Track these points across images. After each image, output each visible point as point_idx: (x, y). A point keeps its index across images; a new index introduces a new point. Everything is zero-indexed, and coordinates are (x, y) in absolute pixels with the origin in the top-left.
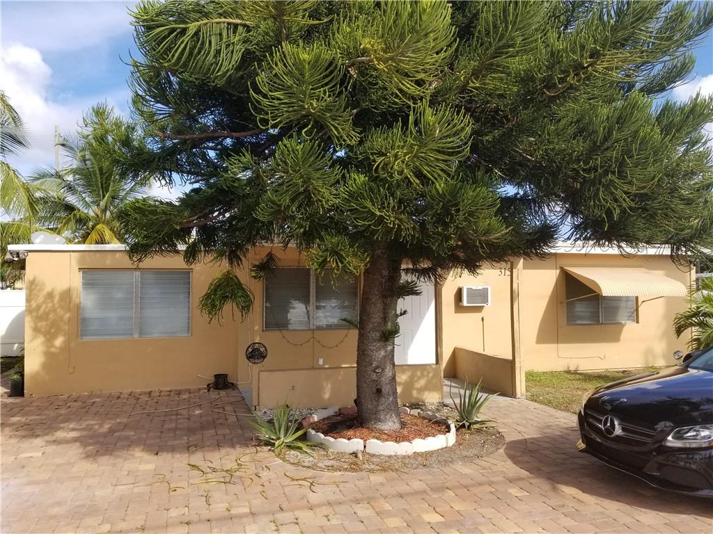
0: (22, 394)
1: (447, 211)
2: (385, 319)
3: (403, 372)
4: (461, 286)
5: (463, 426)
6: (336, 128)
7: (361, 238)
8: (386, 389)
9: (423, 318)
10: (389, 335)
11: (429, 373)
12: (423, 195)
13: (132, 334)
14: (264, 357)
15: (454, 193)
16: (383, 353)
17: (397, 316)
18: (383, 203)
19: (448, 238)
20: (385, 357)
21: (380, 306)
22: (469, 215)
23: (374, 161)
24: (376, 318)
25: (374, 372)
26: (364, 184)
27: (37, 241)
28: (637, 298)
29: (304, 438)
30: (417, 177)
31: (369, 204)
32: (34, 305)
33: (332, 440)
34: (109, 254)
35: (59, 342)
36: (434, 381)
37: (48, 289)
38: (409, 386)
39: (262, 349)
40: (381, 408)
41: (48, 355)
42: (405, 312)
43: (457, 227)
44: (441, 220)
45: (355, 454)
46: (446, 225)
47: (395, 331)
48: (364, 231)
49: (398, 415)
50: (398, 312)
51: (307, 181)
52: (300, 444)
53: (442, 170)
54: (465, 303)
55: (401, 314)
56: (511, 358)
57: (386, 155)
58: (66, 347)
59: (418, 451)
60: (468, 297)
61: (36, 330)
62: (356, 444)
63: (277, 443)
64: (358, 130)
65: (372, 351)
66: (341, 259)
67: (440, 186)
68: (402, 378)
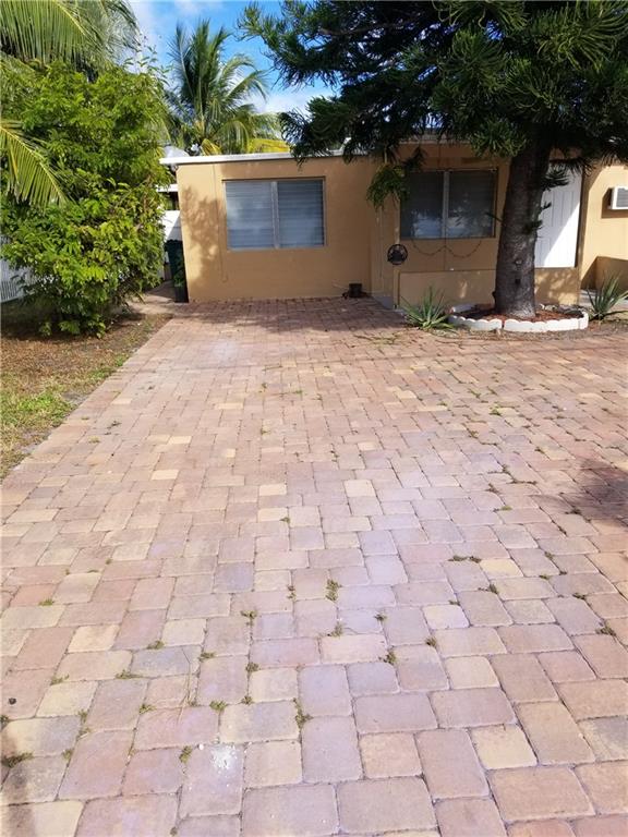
0: (187, 300)
1: (601, 90)
2: (529, 213)
3: (541, 274)
4: (611, 186)
5: (597, 318)
6: (507, 16)
7: (520, 120)
8: (524, 280)
9: (565, 225)
10: (531, 228)
11: (567, 274)
12: (579, 77)
13: (273, 245)
14: (403, 260)
15: (610, 72)
16: (524, 245)
17: (541, 209)
18: (544, 86)
19: (601, 118)
20: (525, 249)
21: (525, 198)
22: (623, 94)
23: (538, 45)
24: (520, 210)
25: (515, 263)
26: (527, 68)
27: (169, 155)
29: (446, 321)
30: (576, 58)
31: (531, 88)
32: (190, 214)
33: (473, 321)
34: (249, 164)
35: (213, 250)
36: (572, 283)
37: (201, 198)
38: (546, 286)
39: (402, 251)
40: (518, 297)
41: (205, 262)
42: (549, 205)
43: (610, 106)
44: (595, 100)
45: (495, 331)
46: (600, 105)
47: (537, 224)
48: (523, 115)
49: (534, 305)
50: (542, 206)
51: (477, 67)
52: (445, 325)
53: (601, 49)
54: (614, 207)
55: (545, 207)
57: (548, 38)
58: (219, 256)
59: (552, 330)
60: (618, 199)
61: (193, 238)
62: (495, 323)
63: (424, 324)
64: (526, 15)
65: (514, 243)
66: (501, 141)
67: (598, 66)
68: (539, 279)
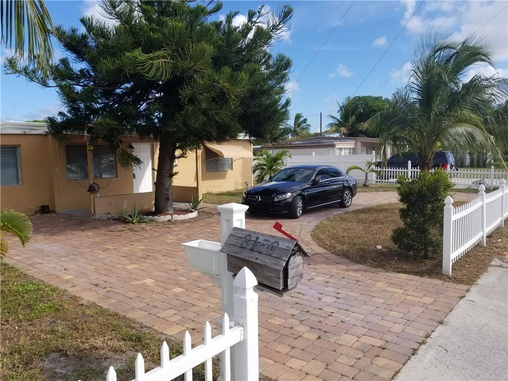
14: (97, 191)
16: (169, 182)
28: (232, 159)
45: (170, 221)
56: (196, 186)
62: (168, 217)
63: (134, 221)
65: (166, 182)
